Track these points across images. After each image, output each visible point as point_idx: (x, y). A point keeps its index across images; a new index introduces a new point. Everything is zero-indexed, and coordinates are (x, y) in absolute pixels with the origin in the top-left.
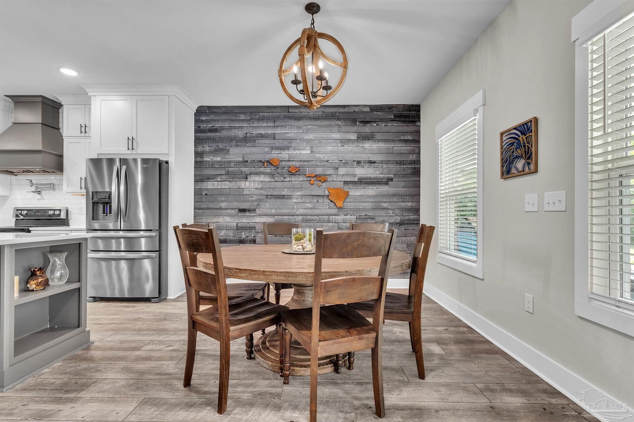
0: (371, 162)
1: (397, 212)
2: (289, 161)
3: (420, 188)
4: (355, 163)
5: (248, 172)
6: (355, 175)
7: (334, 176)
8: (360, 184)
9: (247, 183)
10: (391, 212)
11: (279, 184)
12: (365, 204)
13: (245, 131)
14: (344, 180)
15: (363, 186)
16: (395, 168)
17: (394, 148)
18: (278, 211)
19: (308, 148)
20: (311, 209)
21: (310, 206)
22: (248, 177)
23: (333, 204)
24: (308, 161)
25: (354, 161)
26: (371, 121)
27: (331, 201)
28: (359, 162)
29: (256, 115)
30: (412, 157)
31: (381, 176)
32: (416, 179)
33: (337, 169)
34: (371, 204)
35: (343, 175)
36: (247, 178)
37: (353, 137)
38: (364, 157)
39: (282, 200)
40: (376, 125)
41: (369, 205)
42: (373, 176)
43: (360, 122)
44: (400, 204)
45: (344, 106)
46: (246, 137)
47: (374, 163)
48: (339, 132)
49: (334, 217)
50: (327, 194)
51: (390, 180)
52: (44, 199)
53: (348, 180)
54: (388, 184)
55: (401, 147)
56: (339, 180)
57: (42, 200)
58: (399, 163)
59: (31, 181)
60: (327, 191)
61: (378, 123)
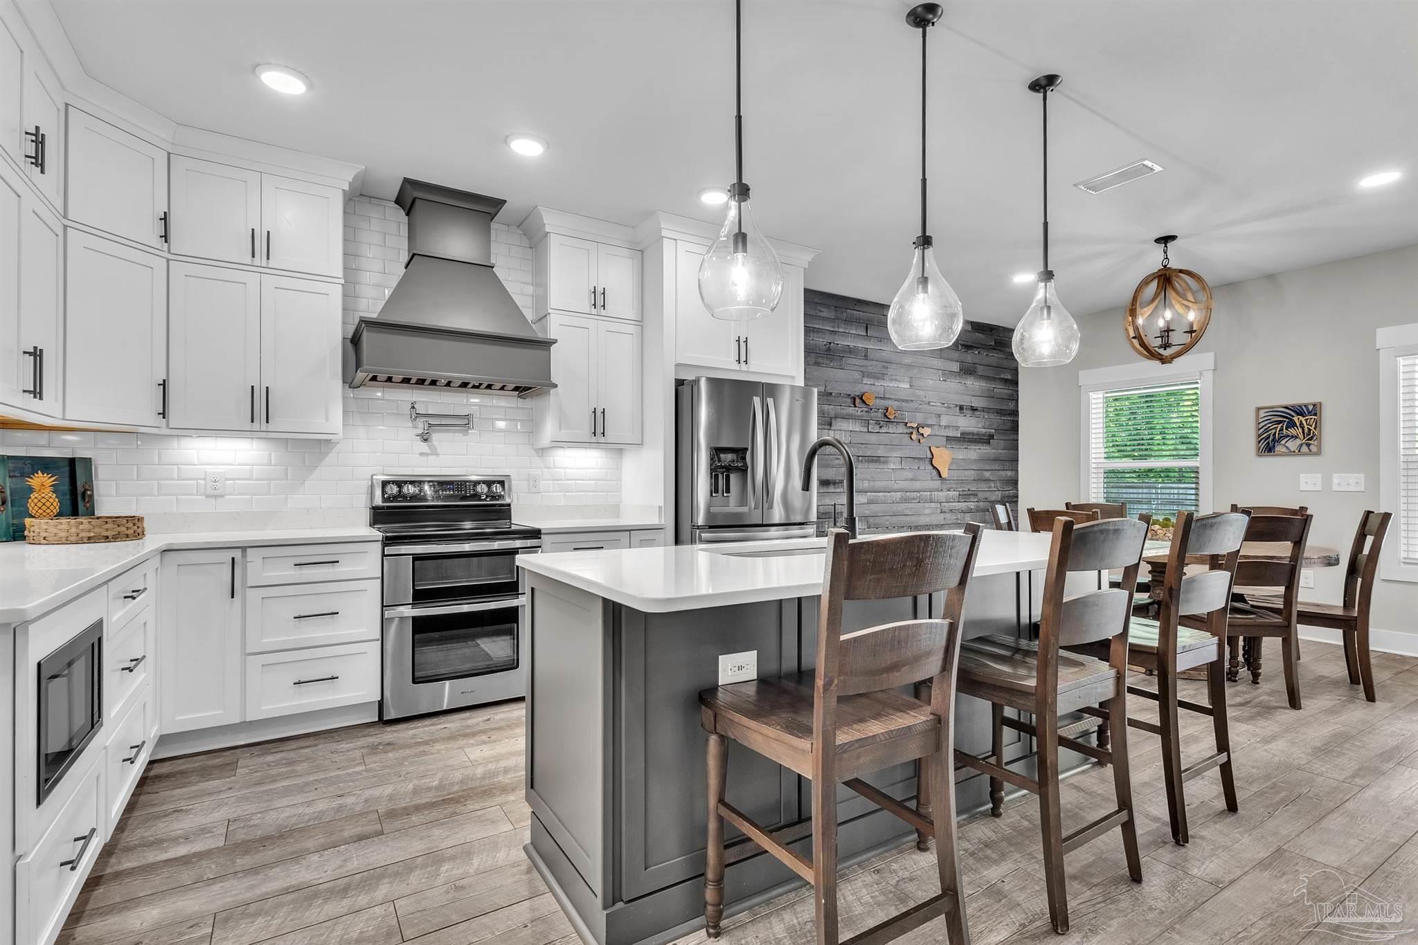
0: (974, 409)
1: (998, 485)
2: (884, 398)
3: (1018, 449)
4: (958, 408)
5: (832, 414)
6: (957, 428)
7: (936, 427)
8: (964, 441)
9: (832, 433)
10: (993, 485)
11: (873, 438)
12: (966, 472)
13: (827, 338)
14: (945, 435)
15: (965, 445)
16: (997, 420)
17: (995, 390)
18: (872, 484)
19: (907, 379)
20: (912, 480)
21: (910, 475)
22: (833, 422)
23: (935, 473)
24: (907, 401)
25: (956, 405)
26: (974, 346)
27: (935, 468)
28: (961, 408)
29: (842, 313)
30: (1011, 406)
31: (984, 430)
32: (1015, 437)
33: (939, 416)
34: (973, 472)
35: (945, 427)
36: (830, 424)
37: (955, 367)
38: (967, 401)
39: (877, 465)
40: (977, 352)
41: (971, 474)
42: (975, 430)
43: (962, 345)
44: (1001, 472)
46: (829, 349)
47: (976, 410)
48: (941, 358)
49: (936, 493)
50: (929, 456)
51: (991, 437)
52: (437, 454)
53: (951, 435)
54: (989, 443)
55: (1001, 390)
56: (941, 434)
57: (433, 457)
58: (1000, 412)
59: (413, 407)
60: (929, 452)
61: (980, 350)
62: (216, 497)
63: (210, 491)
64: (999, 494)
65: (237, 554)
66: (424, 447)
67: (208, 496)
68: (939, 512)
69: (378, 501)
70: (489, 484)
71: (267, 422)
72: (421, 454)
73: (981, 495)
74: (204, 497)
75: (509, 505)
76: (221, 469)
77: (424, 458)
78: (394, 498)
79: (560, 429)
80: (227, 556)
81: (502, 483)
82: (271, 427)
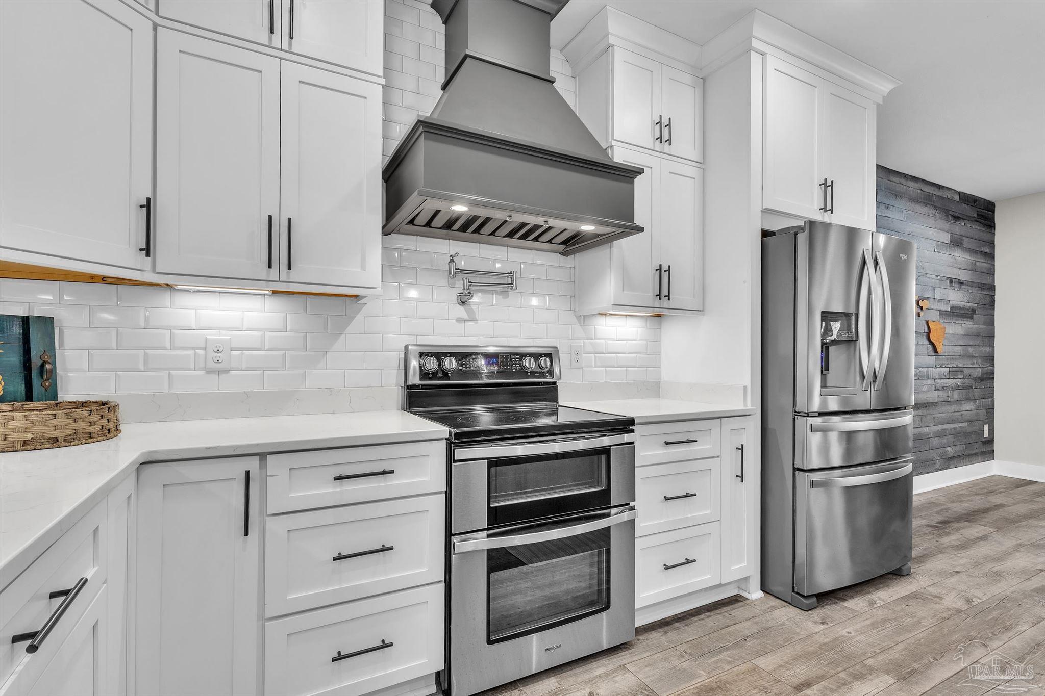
0: (961, 283)
1: (980, 361)
3: (994, 325)
4: (948, 281)
6: (948, 301)
7: (932, 300)
8: (953, 316)
10: (975, 361)
12: (955, 348)
14: (939, 308)
15: (954, 320)
16: (978, 294)
17: (978, 263)
23: (932, 348)
25: (947, 278)
26: (961, 218)
27: (932, 343)
28: (951, 281)
30: (989, 280)
31: (969, 305)
32: (992, 312)
33: (934, 289)
34: (960, 348)
35: (939, 300)
37: (946, 238)
38: (955, 274)
40: (963, 224)
41: (959, 350)
42: (962, 304)
43: (952, 216)
44: (982, 349)
45: (939, 187)
47: (962, 283)
48: (935, 228)
49: (931, 369)
50: (926, 330)
51: (974, 311)
52: (475, 320)
53: (943, 309)
54: (972, 318)
55: (982, 263)
56: (935, 308)
57: (471, 323)
58: (981, 287)
59: (452, 261)
60: (926, 326)
61: (966, 221)
62: (219, 372)
63: (212, 365)
64: (980, 370)
65: (253, 464)
66: (461, 311)
67: (209, 372)
68: (934, 389)
69: (415, 379)
70: (537, 356)
71: (289, 268)
72: (459, 320)
73: (967, 371)
74: (203, 373)
75: (555, 383)
76: (225, 336)
77: (461, 325)
78: (434, 375)
79: (623, 290)
80: (238, 468)
81: (549, 355)
82: (294, 275)
